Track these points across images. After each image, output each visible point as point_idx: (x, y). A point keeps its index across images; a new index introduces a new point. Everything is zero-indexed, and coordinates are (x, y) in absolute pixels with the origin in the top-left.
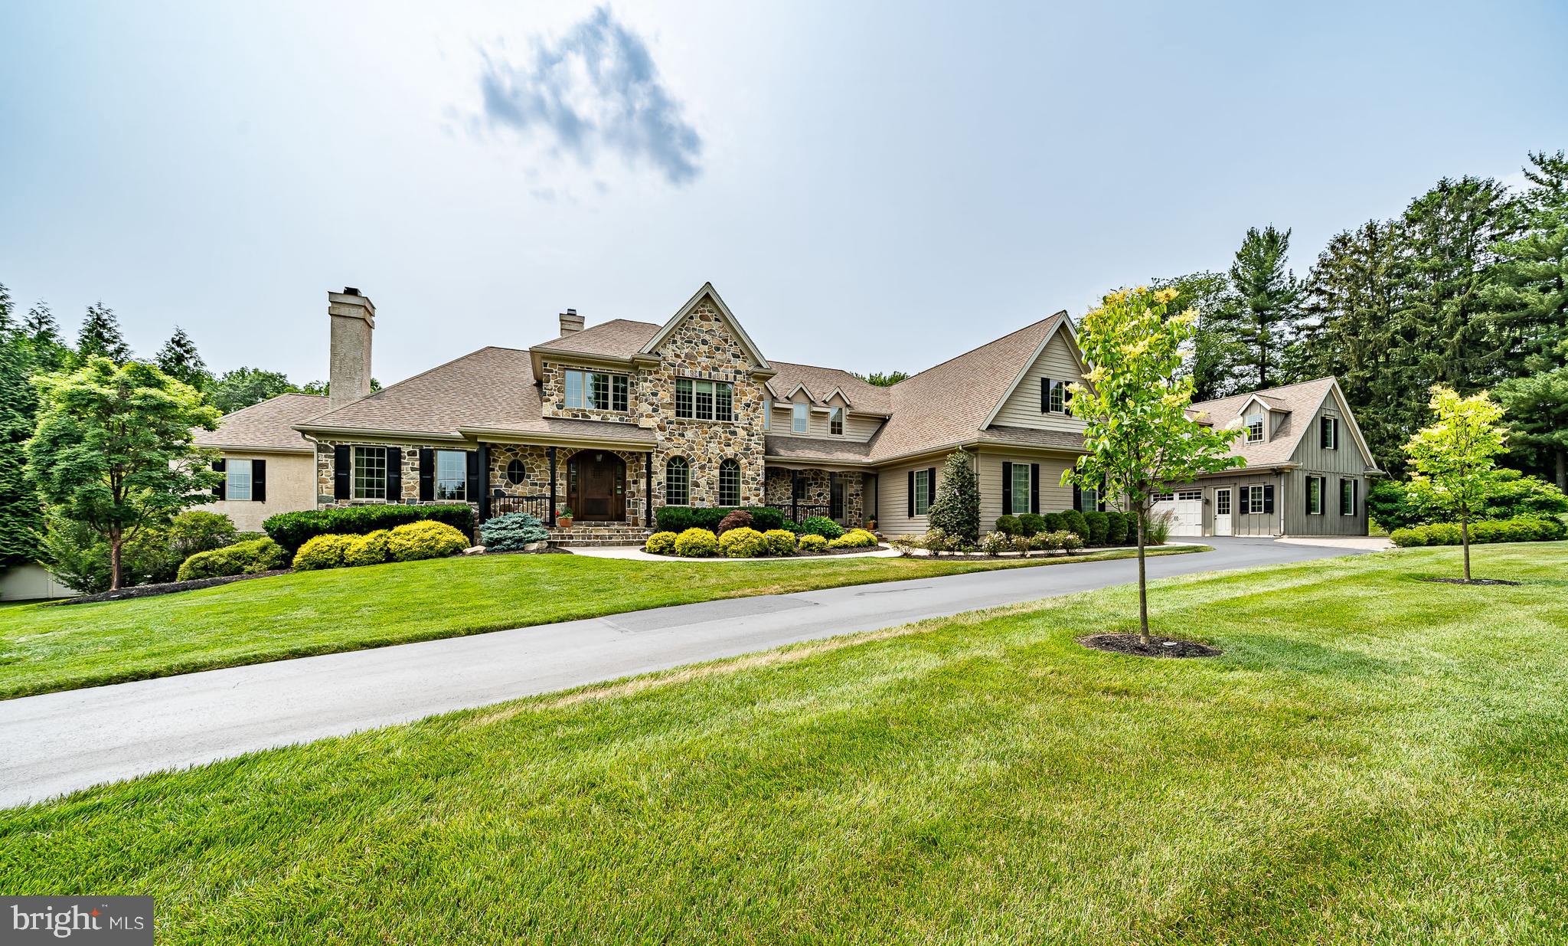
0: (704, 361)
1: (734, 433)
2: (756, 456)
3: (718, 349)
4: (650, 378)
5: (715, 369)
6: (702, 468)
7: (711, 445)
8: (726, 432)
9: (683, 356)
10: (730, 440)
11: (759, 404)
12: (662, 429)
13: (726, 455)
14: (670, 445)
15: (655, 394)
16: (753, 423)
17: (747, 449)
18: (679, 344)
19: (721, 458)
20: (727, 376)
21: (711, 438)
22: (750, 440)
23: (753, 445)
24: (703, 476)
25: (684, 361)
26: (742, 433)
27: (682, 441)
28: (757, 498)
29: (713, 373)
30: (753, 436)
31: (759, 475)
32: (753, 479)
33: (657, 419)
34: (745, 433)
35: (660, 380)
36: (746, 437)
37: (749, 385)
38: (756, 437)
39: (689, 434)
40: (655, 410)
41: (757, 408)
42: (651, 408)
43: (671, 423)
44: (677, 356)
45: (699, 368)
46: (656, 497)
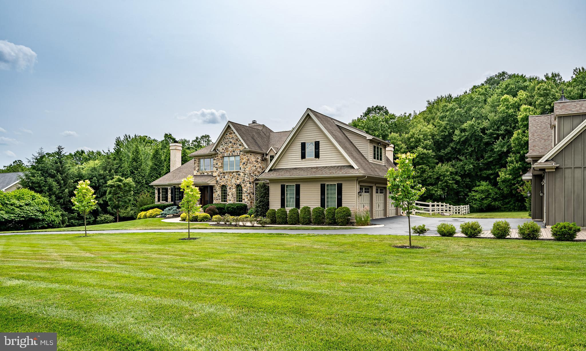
0: (230, 149)
1: (239, 175)
2: (247, 182)
3: (234, 144)
4: (216, 159)
5: (234, 152)
6: (230, 188)
7: (233, 180)
8: (237, 175)
9: (224, 149)
10: (238, 177)
11: (248, 162)
12: (219, 176)
13: (237, 183)
14: (221, 181)
15: (217, 164)
16: (246, 170)
17: (244, 180)
18: (223, 145)
19: (235, 184)
20: (237, 153)
21: (233, 177)
22: (245, 177)
23: (246, 179)
24: (230, 192)
25: (225, 151)
26: (242, 174)
27: (224, 179)
28: (247, 199)
29: (233, 153)
30: (245, 175)
31: (248, 190)
32: (246, 192)
33: (217, 173)
35: (218, 159)
36: (244, 176)
37: (244, 155)
38: (247, 175)
39: (226, 177)
40: (217, 170)
41: (247, 164)
42: (216, 169)
43: (221, 173)
44: (223, 149)
45: (229, 153)
46: (217, 200)
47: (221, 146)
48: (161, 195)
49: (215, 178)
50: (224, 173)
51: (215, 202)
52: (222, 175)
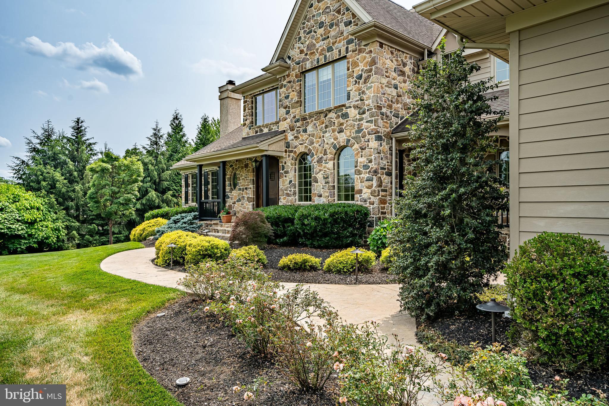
0: (321, 44)
1: (345, 116)
2: (368, 137)
3: (332, 25)
4: (285, 83)
5: (330, 49)
6: (320, 161)
7: (327, 135)
8: (338, 117)
9: (305, 49)
10: (342, 124)
11: (371, 70)
12: (292, 129)
13: (339, 142)
14: (296, 143)
15: (287, 97)
16: (365, 97)
17: (359, 130)
18: (303, 38)
19: (335, 147)
20: (340, 51)
21: (326, 127)
22: (360, 120)
23: (365, 124)
24: (320, 170)
25: (306, 55)
26: (353, 113)
27: (305, 136)
28: (369, 191)
29: (328, 54)
30: (364, 113)
31: (370, 161)
32: (366, 167)
33: (289, 120)
34: (357, 112)
35: (290, 82)
36: (358, 117)
37: (360, 51)
38: (367, 113)
39: (310, 129)
40: (288, 113)
41: (369, 77)
42: (285, 111)
43: (297, 121)
44: (302, 52)
45: (317, 55)
46: (288, 195)
47: (297, 45)
48: (190, 188)
49: (281, 137)
50: (304, 119)
51: (282, 201)
52: (298, 124)
